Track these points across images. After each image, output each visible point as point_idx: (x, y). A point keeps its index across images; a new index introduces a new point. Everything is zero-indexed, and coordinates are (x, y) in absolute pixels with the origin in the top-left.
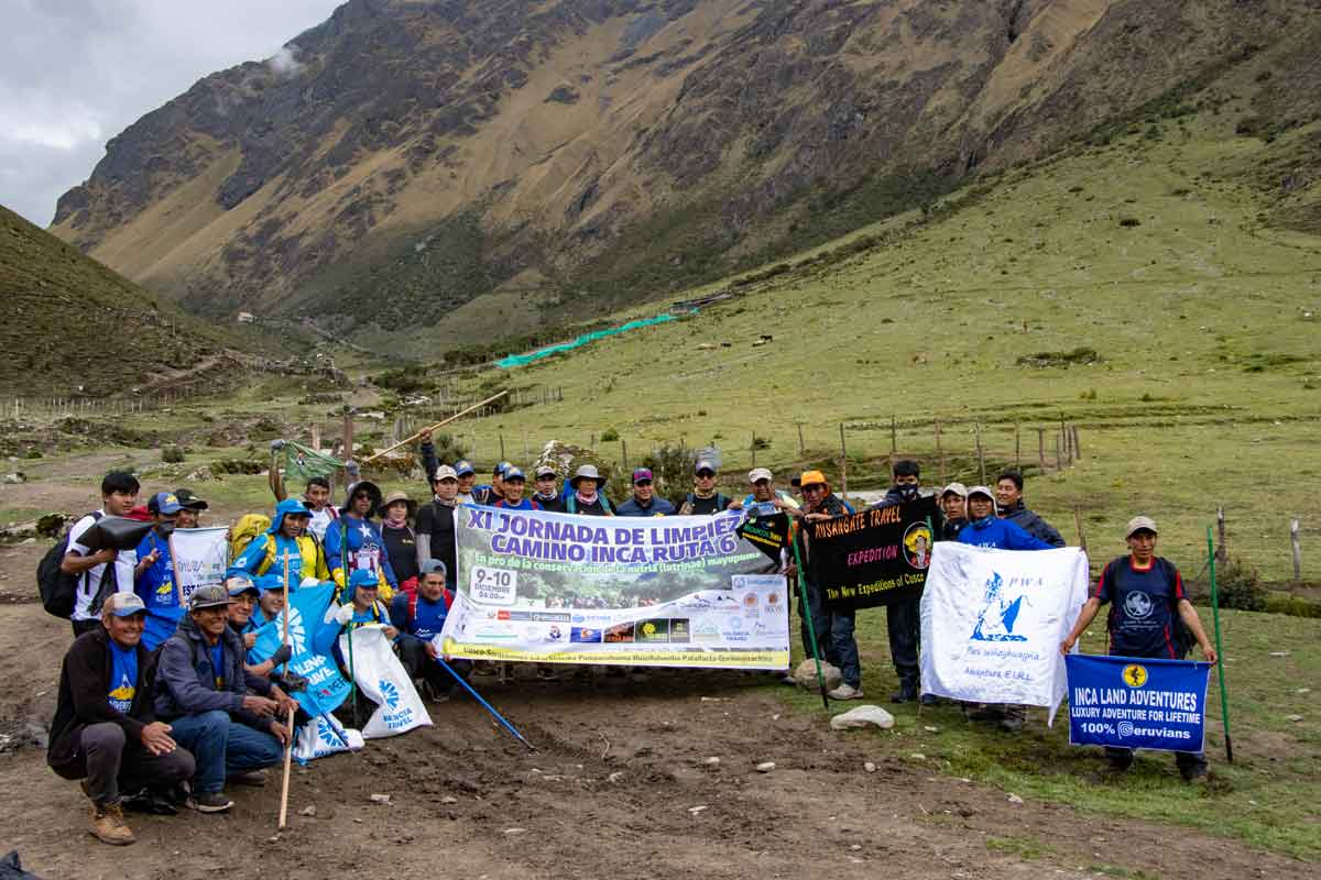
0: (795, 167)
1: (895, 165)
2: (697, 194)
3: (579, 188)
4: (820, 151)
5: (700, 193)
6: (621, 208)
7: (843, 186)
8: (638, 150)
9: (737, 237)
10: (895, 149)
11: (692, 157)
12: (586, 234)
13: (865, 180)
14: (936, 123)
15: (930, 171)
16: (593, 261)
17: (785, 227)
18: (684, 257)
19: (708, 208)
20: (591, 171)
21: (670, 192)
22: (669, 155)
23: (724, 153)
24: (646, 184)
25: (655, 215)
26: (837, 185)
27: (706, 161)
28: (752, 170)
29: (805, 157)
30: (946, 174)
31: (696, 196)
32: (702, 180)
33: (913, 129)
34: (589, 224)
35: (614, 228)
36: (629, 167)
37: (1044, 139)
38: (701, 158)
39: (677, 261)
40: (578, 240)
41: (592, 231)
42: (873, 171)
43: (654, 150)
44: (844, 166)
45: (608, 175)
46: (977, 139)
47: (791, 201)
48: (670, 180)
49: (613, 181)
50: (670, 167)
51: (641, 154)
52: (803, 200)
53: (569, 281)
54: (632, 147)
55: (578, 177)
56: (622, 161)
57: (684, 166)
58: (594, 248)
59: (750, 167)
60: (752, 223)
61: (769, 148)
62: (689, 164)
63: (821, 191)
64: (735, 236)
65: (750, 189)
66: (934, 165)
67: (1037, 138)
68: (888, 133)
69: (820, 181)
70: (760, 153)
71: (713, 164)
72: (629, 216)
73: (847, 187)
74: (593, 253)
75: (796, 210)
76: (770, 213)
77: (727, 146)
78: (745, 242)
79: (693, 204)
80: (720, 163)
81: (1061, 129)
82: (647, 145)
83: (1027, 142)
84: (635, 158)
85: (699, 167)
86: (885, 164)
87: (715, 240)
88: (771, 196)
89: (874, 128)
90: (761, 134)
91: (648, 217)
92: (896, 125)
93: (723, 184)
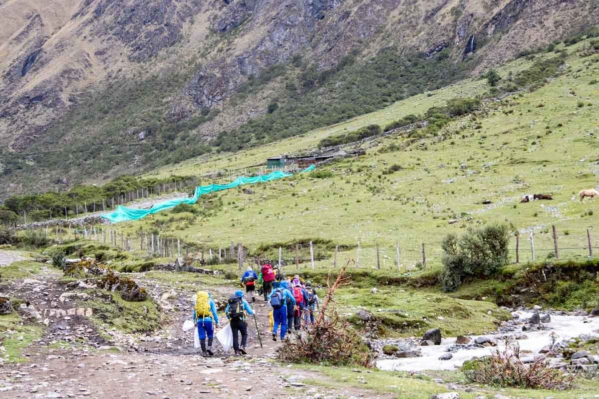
0: (268, 44)
1: (378, 48)
2: (158, 67)
3: (19, 51)
4: (295, 30)
5: (161, 65)
6: (72, 75)
7: (324, 67)
8: (88, 16)
9: (207, 114)
10: (378, 32)
11: (152, 28)
12: (32, 100)
13: (346, 62)
14: (421, 8)
15: (421, 55)
16: (39, 129)
17: (263, 106)
18: (150, 132)
19: (173, 81)
20: (33, 34)
21: (127, 62)
22: (125, 23)
23: (186, 26)
24: (99, 53)
25: (110, 86)
26: (317, 66)
27: (166, 34)
28: (220, 45)
29: (280, 35)
30: (440, 59)
31: (157, 69)
32: (161, 53)
33: (395, 13)
34: (35, 89)
35: (64, 97)
36: (79, 33)
37: (557, 24)
38: (161, 31)
39: (142, 135)
40: (22, 106)
41: (40, 98)
42: (355, 53)
43: (108, 18)
44: (322, 47)
45: (54, 40)
46: (476, 24)
47: (266, 78)
48: (127, 50)
49: (61, 47)
50: (125, 37)
51: (91, 21)
52: (279, 79)
53: (11, 150)
54: (81, 13)
55: (18, 39)
56: (70, 27)
57: (142, 38)
58: (41, 116)
59: (216, 42)
60: (223, 99)
61: (235, 26)
62: (148, 35)
63: (298, 71)
64: (205, 112)
65: (220, 64)
66: (424, 48)
67: (549, 23)
68: (370, 16)
69: (296, 60)
70: (224, 29)
71: (174, 38)
72: (82, 84)
73: (328, 68)
74: (40, 121)
75: (273, 89)
76: (242, 91)
77: (188, 19)
78: (217, 119)
79: (154, 78)
80: (181, 37)
81: (576, 15)
82: (99, 12)
83: (539, 26)
84: (86, 24)
85: (159, 39)
86: (367, 46)
87: (182, 115)
88: (243, 73)
89: (355, 9)
90: (225, 9)
91: (102, 88)
92: (379, 7)
93: (187, 58)
